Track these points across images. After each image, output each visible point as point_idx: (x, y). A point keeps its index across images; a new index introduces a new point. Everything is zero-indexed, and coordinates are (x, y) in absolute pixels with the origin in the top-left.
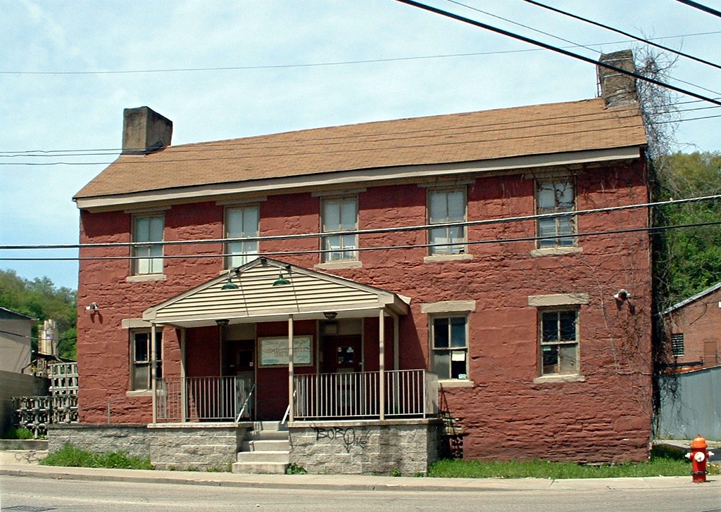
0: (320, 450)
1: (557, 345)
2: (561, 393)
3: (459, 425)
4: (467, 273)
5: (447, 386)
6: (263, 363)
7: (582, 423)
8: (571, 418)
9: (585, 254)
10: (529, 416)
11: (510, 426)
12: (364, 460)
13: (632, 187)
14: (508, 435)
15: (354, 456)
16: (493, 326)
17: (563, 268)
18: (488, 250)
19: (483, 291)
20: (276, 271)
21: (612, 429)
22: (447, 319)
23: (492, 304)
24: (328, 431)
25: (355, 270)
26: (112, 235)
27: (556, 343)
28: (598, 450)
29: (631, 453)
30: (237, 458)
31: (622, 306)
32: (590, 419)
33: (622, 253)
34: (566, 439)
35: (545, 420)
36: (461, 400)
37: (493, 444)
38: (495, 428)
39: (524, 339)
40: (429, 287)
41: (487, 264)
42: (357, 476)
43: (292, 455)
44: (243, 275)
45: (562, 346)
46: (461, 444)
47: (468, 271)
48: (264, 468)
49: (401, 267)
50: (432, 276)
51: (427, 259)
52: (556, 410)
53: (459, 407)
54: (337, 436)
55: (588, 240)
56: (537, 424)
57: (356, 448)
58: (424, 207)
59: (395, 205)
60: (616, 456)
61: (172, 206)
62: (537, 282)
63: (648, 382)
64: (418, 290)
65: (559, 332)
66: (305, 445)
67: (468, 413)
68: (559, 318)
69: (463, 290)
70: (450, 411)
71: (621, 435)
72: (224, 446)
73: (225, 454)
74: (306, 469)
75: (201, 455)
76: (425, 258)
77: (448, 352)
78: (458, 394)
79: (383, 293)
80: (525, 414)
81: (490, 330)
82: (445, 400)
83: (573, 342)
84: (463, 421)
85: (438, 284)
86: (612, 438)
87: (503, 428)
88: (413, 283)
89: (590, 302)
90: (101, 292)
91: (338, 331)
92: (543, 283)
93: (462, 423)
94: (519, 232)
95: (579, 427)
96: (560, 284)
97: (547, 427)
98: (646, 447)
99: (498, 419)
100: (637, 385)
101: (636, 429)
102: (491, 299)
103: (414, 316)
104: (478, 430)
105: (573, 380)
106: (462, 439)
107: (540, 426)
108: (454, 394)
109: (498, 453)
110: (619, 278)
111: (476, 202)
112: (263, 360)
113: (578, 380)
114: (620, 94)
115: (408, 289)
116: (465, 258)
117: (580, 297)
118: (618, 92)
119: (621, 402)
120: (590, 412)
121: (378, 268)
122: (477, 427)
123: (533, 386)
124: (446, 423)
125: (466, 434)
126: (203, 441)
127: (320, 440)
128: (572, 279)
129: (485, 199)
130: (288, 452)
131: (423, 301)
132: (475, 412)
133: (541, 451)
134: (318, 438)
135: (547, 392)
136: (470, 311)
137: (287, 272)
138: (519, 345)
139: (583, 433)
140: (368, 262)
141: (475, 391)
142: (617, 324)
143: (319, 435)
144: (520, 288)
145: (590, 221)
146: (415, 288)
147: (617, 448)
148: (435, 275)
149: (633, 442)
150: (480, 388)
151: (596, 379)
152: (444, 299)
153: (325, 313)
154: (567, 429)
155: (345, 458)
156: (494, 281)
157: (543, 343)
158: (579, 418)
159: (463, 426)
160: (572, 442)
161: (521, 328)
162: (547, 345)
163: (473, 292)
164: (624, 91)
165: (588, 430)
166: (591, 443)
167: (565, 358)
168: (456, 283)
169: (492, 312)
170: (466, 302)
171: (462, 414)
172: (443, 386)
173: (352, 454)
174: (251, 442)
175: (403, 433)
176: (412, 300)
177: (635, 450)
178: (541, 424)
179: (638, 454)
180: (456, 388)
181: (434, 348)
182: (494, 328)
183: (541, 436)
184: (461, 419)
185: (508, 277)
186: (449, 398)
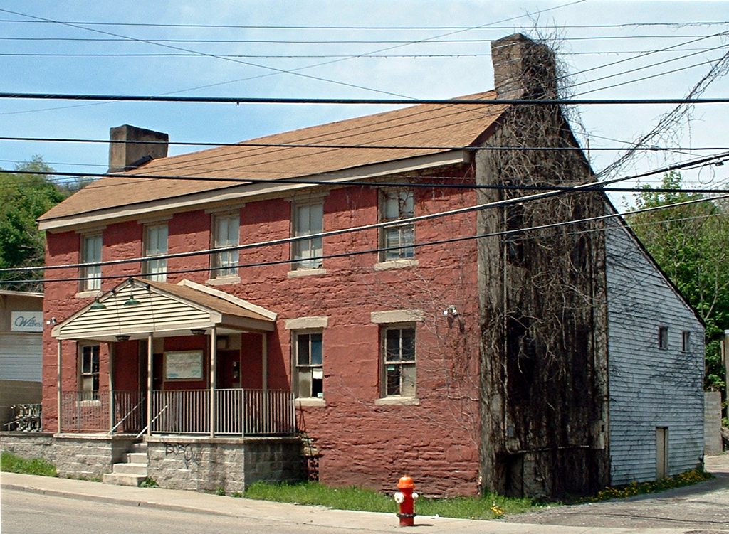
0: (167, 465)
1: (400, 365)
2: (398, 417)
3: (315, 446)
4: (322, 288)
5: (305, 405)
6: (168, 377)
7: (418, 451)
8: (408, 444)
9: (421, 268)
10: (372, 440)
11: (356, 449)
12: (199, 477)
13: (462, 193)
14: (356, 459)
15: (192, 473)
16: (341, 344)
17: (401, 282)
18: (339, 264)
19: (334, 307)
20: (126, 292)
21: (445, 459)
22: (308, 335)
23: (341, 321)
24: (173, 447)
25: (235, 286)
26: (67, 254)
27: (398, 362)
28: (432, 481)
29: (462, 487)
30: (112, 469)
31: (453, 324)
32: (424, 446)
33: (453, 266)
34: (403, 467)
35: (386, 445)
36: (315, 420)
37: (343, 467)
38: (343, 450)
39: (368, 358)
40: (291, 303)
41: (337, 278)
42: (193, 492)
43: (149, 468)
44: (118, 295)
45: (404, 365)
46: (317, 466)
47: (323, 286)
48: (124, 480)
49: (269, 283)
50: (293, 292)
51: (291, 274)
52: (395, 435)
53: (314, 426)
54: (180, 452)
55: (424, 253)
56: (379, 449)
57: (193, 464)
58: (289, 221)
59: (267, 220)
60: (449, 489)
61: (107, 225)
62: (378, 298)
63: (476, 408)
64: (283, 305)
65: (400, 351)
66: (157, 459)
67: (322, 434)
68: (401, 335)
69: (318, 306)
70: (307, 430)
71: (453, 466)
72: (104, 456)
73: (104, 465)
74: (158, 483)
75: (89, 465)
76: (288, 273)
77: (309, 370)
78: (313, 413)
79: (214, 312)
80: (368, 438)
81: (339, 348)
82: (303, 420)
83: (412, 362)
84: (317, 442)
85: (299, 299)
86: (443, 468)
87: (351, 451)
88: (279, 299)
89: (424, 319)
90: (59, 308)
91: (227, 346)
92: (385, 299)
93: (317, 444)
94: (365, 245)
95: (415, 454)
96: (398, 300)
97: (387, 452)
98: (475, 481)
99: (345, 442)
100: (466, 412)
101: (466, 461)
102: (340, 316)
103: (279, 332)
104: (330, 452)
105: (409, 404)
106: (318, 460)
107: (381, 451)
108: (310, 413)
109: (347, 477)
110: (450, 293)
111: (329, 215)
112: (168, 373)
113: (414, 403)
114: (508, 83)
115: (275, 304)
116: (320, 273)
117: (416, 314)
118: (507, 81)
119: (452, 430)
120: (424, 439)
121: (253, 283)
122: (330, 448)
123: (374, 408)
124: (304, 443)
125: (321, 456)
126: (89, 452)
127: (169, 454)
128: (409, 295)
129: (337, 211)
130: (146, 465)
131: (286, 317)
132: (327, 433)
133: (382, 478)
134: (167, 453)
135: (387, 415)
136: (323, 327)
137: (147, 292)
138: (364, 364)
139: (419, 461)
140: (245, 278)
141: (327, 411)
142: (448, 343)
143: (168, 451)
144: (364, 304)
145: (424, 232)
146: (280, 304)
147: (449, 480)
148: (296, 291)
149: (463, 474)
150: (331, 408)
151: (430, 403)
152: (303, 315)
153: (192, 330)
154: (405, 456)
155: (185, 474)
156: (343, 297)
157: (387, 363)
158: (415, 444)
159: (318, 447)
160: (409, 470)
161: (364, 346)
162: (390, 365)
163: (326, 308)
164: (512, 80)
165: (423, 459)
166: (426, 473)
167: (407, 379)
168: (312, 298)
169: (341, 329)
170: (320, 318)
171: (316, 434)
172: (302, 405)
173: (191, 470)
174: (128, 454)
175: (227, 452)
176: (278, 316)
177: (466, 484)
178: (383, 449)
179: (469, 488)
180: (312, 407)
181: (297, 365)
182: (342, 345)
183: (383, 462)
184: (316, 439)
185: (355, 293)
186: (307, 417)
